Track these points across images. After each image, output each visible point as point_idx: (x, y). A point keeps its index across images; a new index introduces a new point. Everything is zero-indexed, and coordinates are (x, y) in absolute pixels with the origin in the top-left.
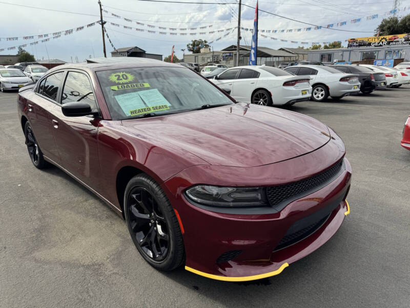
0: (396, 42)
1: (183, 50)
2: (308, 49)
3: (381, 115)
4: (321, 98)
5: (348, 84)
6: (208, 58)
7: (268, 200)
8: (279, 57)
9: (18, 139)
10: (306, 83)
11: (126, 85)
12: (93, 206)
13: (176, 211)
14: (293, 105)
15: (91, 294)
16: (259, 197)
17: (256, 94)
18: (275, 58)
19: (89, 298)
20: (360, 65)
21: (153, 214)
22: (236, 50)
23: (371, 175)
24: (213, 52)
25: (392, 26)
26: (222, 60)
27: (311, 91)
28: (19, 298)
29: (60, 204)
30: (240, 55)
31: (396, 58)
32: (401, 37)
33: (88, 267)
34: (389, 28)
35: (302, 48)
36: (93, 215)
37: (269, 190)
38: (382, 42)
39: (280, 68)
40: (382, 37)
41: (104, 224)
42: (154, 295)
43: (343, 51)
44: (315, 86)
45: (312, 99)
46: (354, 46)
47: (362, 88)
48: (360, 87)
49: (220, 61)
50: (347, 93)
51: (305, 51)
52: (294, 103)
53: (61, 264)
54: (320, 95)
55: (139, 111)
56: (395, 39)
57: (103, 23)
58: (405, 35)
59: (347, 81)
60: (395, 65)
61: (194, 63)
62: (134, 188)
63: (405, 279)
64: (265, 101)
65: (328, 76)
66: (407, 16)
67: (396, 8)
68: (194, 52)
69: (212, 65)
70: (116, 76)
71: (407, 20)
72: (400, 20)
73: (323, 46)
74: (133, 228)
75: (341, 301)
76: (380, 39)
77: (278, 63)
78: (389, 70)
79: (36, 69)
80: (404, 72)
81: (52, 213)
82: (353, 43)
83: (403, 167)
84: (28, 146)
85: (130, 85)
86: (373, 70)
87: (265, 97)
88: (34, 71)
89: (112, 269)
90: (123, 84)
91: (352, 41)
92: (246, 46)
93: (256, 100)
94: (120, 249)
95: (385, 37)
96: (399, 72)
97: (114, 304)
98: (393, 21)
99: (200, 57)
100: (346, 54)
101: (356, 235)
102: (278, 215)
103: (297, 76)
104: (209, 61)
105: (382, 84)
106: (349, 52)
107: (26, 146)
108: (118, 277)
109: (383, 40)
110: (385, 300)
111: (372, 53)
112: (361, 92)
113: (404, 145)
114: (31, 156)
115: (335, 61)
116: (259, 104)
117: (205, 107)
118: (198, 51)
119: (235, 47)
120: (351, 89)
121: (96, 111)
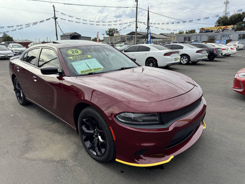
0: (227, 30)
1: (103, 34)
2: (176, 34)
3: (220, 72)
4: (185, 62)
5: (201, 54)
6: (118, 39)
7: (162, 120)
8: (160, 38)
9: (8, 88)
10: (177, 54)
11: (77, 56)
12: (58, 127)
13: (111, 128)
14: (170, 67)
15: (62, 177)
16: (157, 119)
17: (148, 61)
18: (157, 39)
19: (61, 179)
20: (207, 43)
21: (96, 130)
22: (135, 34)
23: (216, 107)
24: (121, 36)
25: (224, 21)
26: (126, 40)
27: (180, 59)
28: (20, 180)
29: (37, 126)
30: (137, 37)
31: (227, 39)
32: (230, 27)
33: (58, 162)
34: (223, 22)
35: (173, 33)
36: (58, 132)
37: (163, 115)
38: (219, 30)
39: (161, 45)
40: (219, 27)
41: (65, 137)
42: (98, 177)
43: (197, 35)
44: (182, 55)
45: (180, 63)
46: (203, 32)
47: (209, 57)
48: (207, 56)
49: (125, 41)
50: (201, 59)
51: (175, 35)
52: (170, 66)
53: (42, 161)
54: (185, 61)
55: (86, 71)
56: (226, 28)
57: (56, 19)
58: (232, 26)
59: (200, 52)
60: (227, 43)
61: (110, 42)
62: (85, 115)
63: (239, 164)
64: (154, 65)
65: (189, 50)
66: (233, 15)
67: (226, 10)
68: (110, 36)
69: (121, 43)
70: (71, 51)
71: (233, 17)
72: (229, 17)
73: (185, 32)
74: (84, 139)
75: (205, 177)
76: (218, 28)
77: (160, 42)
78: (224, 46)
79: (15, 45)
80: (232, 47)
81: (33, 132)
82: (202, 30)
83: (234, 102)
84: (16, 92)
85: (80, 56)
86: (214, 46)
87: (154, 62)
88: (14, 47)
89: (72, 162)
90: (75, 55)
91: (202, 29)
92: (141, 32)
93: (148, 64)
94: (76, 151)
95: (221, 27)
96: (229, 47)
97: (76, 182)
98: (225, 18)
99: (114, 39)
100: (199, 37)
101: (210, 141)
102: (168, 129)
103: (171, 50)
104: (119, 41)
105: (220, 54)
106: (200, 36)
107: (14, 92)
108: (76, 167)
109: (219, 29)
110: (228, 176)
111: (214, 36)
112: (208, 59)
113: (234, 89)
114: (17, 98)
115: (192, 41)
116: (150, 66)
117: (123, 69)
118: (112, 35)
119: (134, 33)
120: (202, 57)
121: (61, 71)
